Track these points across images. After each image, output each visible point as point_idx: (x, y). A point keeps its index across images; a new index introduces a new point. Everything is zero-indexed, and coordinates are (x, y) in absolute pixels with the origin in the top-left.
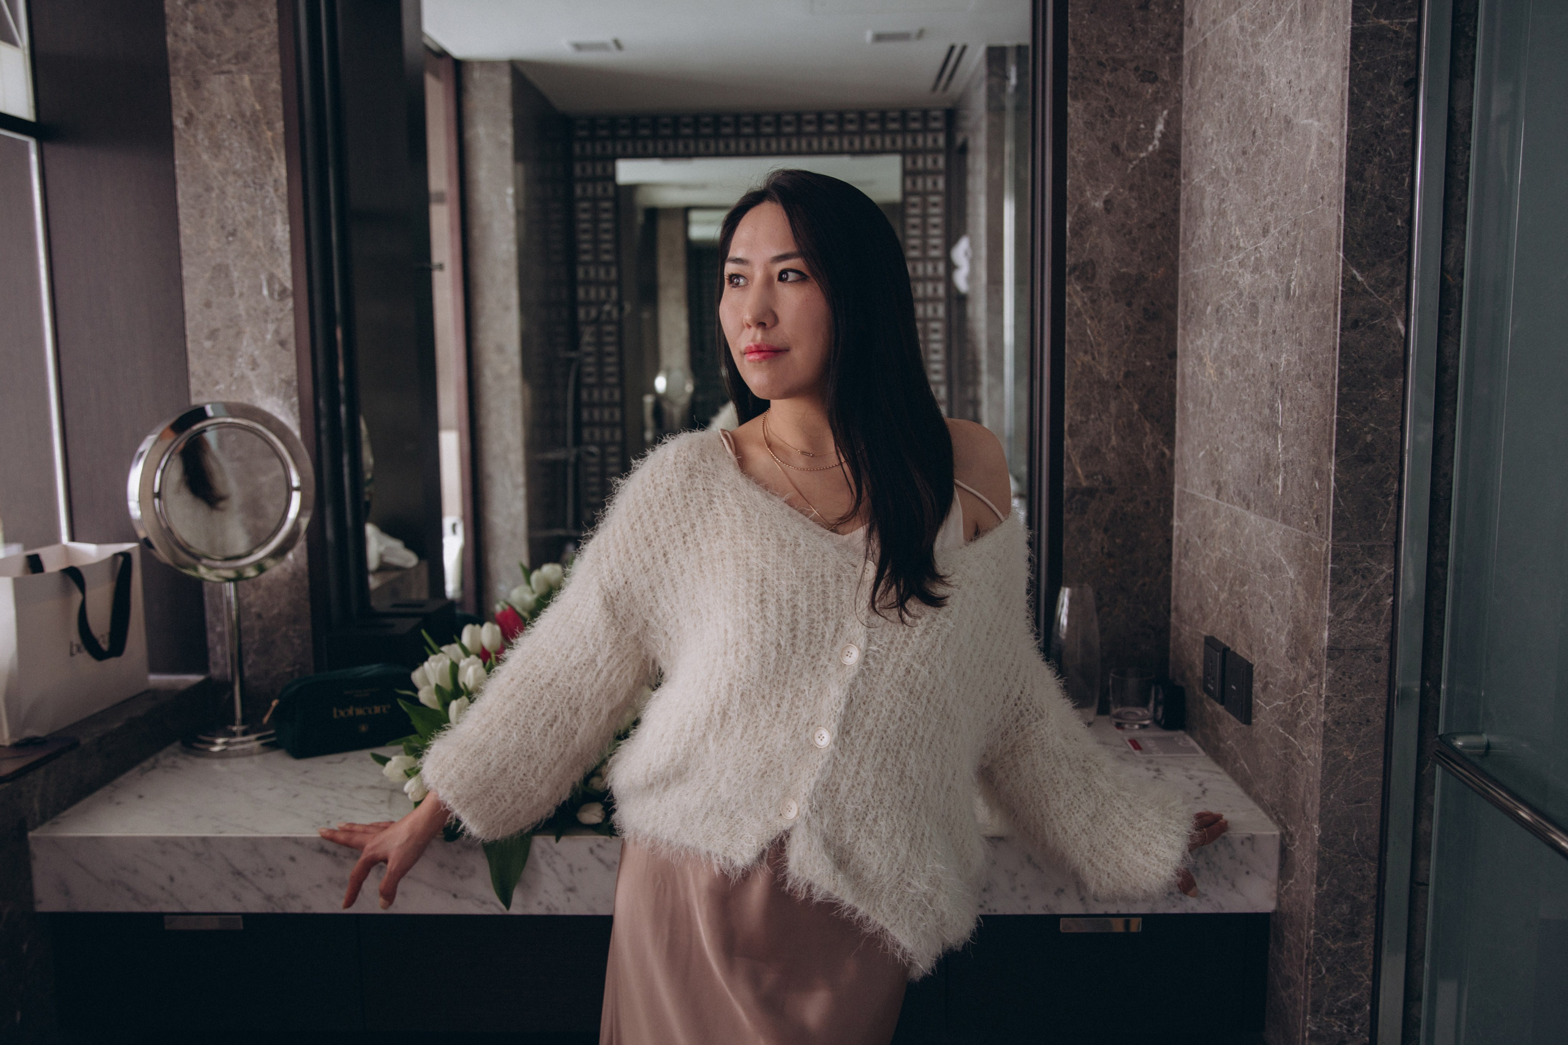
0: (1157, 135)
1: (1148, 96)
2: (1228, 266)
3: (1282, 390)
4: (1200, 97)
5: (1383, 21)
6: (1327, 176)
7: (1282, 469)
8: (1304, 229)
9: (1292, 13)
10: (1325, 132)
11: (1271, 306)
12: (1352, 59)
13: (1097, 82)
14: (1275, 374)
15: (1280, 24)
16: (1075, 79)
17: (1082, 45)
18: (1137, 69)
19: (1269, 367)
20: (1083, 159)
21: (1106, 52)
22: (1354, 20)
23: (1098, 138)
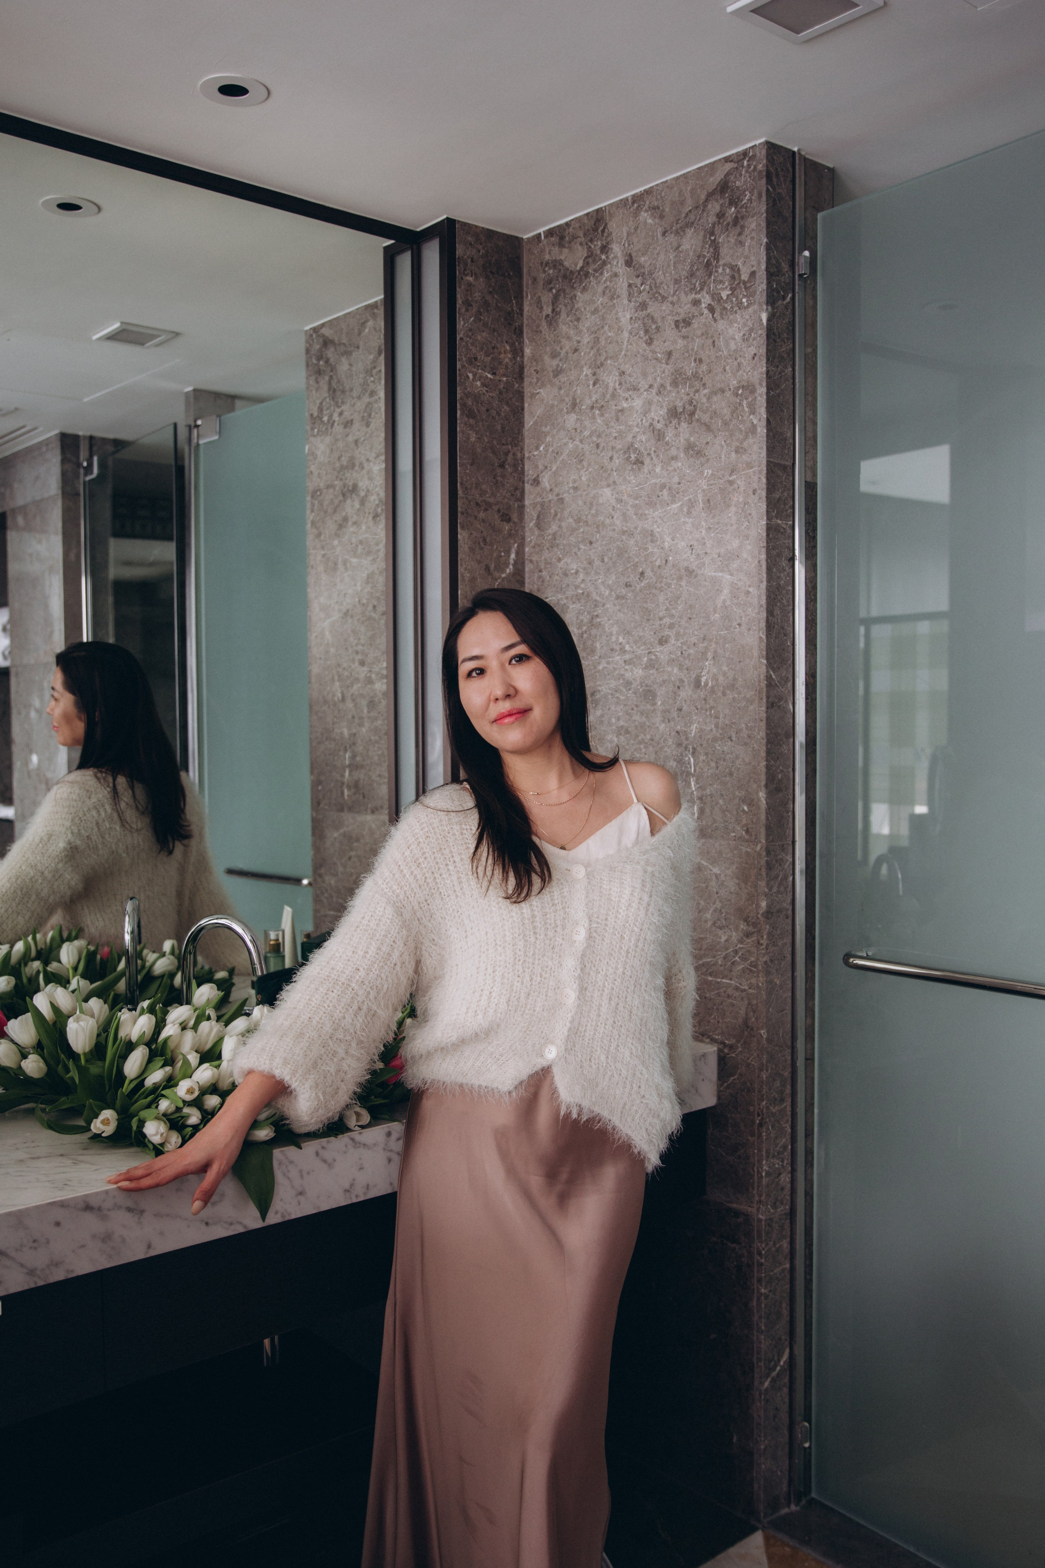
0: (512, 561)
1: (506, 532)
2: (608, 663)
3: (694, 748)
4: (555, 539)
5: (780, 522)
6: (744, 612)
7: (698, 802)
8: (717, 643)
9: (691, 504)
10: (739, 584)
11: (675, 693)
12: (767, 543)
13: (476, 518)
14: (683, 738)
15: (674, 506)
16: (462, 513)
17: (466, 488)
18: (499, 511)
19: (674, 733)
20: (468, 575)
21: (481, 496)
22: (768, 519)
23: (477, 560)
